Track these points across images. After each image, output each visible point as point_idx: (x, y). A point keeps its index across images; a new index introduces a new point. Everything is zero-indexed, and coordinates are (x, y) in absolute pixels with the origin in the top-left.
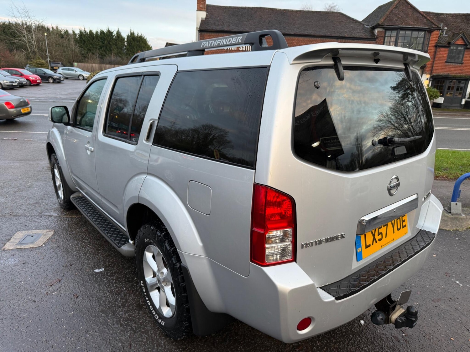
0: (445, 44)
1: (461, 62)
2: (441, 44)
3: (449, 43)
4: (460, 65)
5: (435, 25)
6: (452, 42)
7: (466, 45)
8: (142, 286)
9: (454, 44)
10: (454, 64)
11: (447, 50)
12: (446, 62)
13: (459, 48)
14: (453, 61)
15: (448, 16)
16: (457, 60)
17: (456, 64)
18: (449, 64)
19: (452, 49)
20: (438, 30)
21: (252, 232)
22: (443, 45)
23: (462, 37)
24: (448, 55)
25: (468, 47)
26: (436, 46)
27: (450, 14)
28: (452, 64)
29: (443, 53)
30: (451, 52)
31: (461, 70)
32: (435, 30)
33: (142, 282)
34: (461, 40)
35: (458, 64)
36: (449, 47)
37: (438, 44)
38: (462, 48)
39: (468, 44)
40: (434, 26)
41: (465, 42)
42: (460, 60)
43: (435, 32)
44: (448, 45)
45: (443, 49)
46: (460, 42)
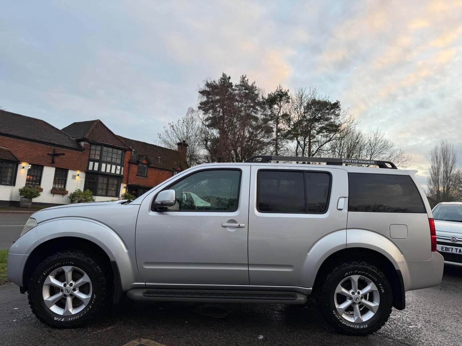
0: (135, 162)
1: (146, 176)
2: (132, 161)
3: (138, 162)
4: (146, 178)
5: (128, 147)
6: (140, 161)
7: (148, 164)
9: (141, 163)
10: (142, 177)
11: (137, 166)
12: (136, 175)
13: (144, 166)
14: (141, 175)
15: (132, 141)
16: (143, 174)
17: (143, 177)
18: (139, 177)
19: (140, 166)
20: (129, 150)
22: (134, 162)
23: (145, 158)
24: (138, 170)
25: (150, 166)
26: (129, 163)
27: (133, 141)
28: (140, 177)
29: (134, 168)
30: (139, 168)
31: (147, 182)
32: (127, 150)
34: (145, 160)
35: (145, 178)
36: (137, 164)
37: (131, 161)
38: (146, 166)
39: (149, 163)
40: (127, 147)
41: (148, 162)
42: (146, 174)
43: (128, 152)
44: (137, 163)
45: (134, 165)
46: (144, 162)
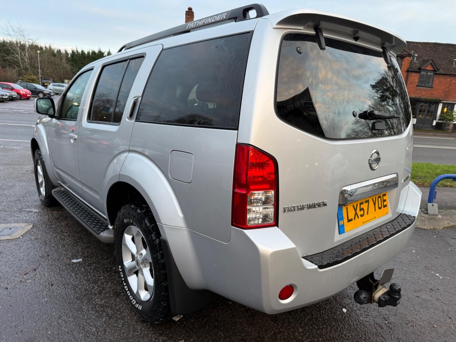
0: (416, 69)
1: (430, 86)
2: (412, 69)
3: (420, 69)
4: (431, 89)
5: (407, 52)
6: (423, 68)
7: (435, 71)
8: (120, 271)
9: (424, 70)
10: (425, 88)
11: (418, 75)
12: (417, 86)
13: (429, 74)
14: (423, 85)
15: (418, 44)
16: (427, 84)
17: (427, 88)
18: (420, 88)
19: (422, 74)
20: (409, 56)
21: (234, 193)
22: (414, 70)
23: (431, 64)
24: (419, 80)
25: (437, 73)
26: (408, 71)
27: (419, 43)
28: (423, 88)
29: (415, 77)
30: (421, 77)
31: (432, 94)
32: (406, 56)
33: (120, 267)
34: (430, 66)
35: (429, 88)
36: (419, 72)
37: (410, 70)
38: (432, 74)
39: (437, 70)
40: (405, 53)
41: (434, 68)
42: (430, 84)
43: (407, 58)
44: (418, 71)
45: (414, 74)
46: (430, 68)
